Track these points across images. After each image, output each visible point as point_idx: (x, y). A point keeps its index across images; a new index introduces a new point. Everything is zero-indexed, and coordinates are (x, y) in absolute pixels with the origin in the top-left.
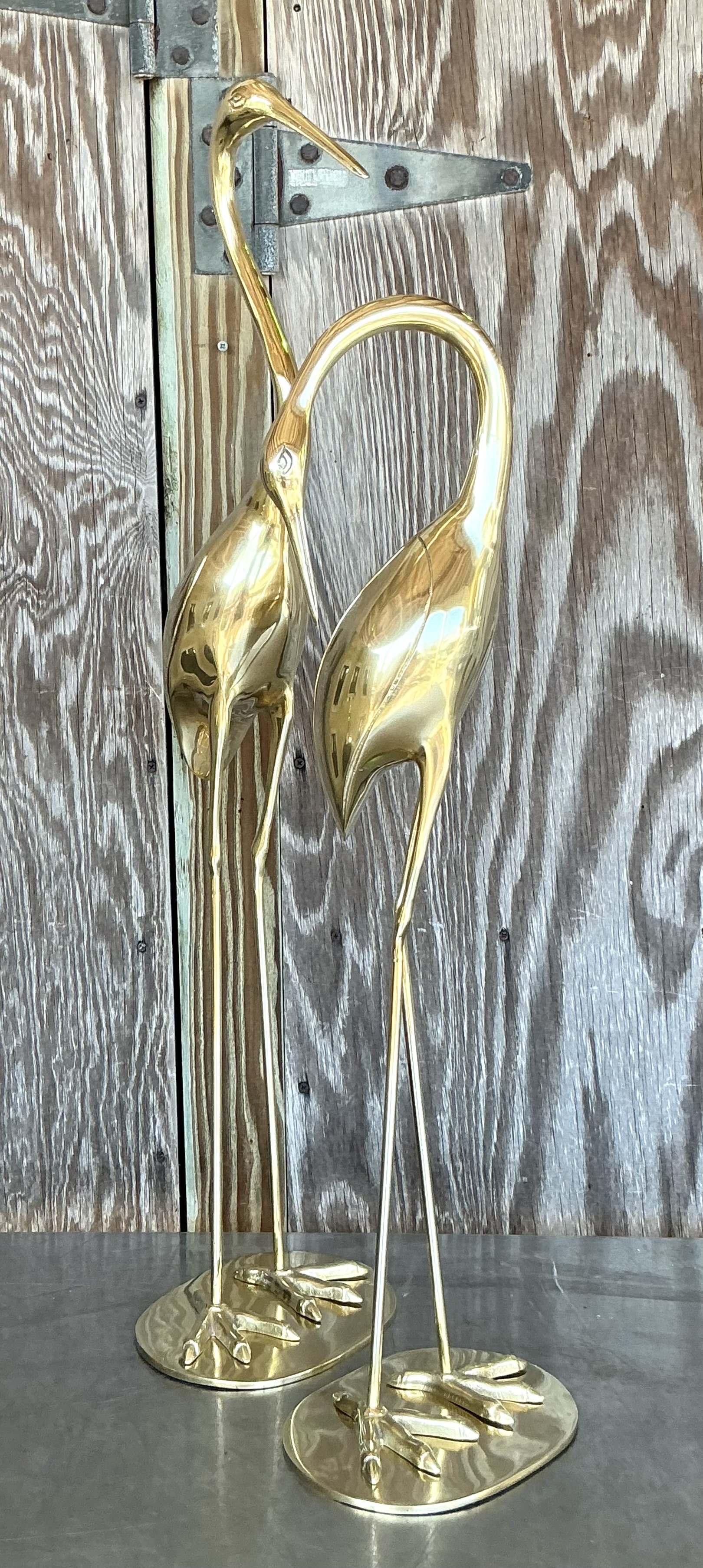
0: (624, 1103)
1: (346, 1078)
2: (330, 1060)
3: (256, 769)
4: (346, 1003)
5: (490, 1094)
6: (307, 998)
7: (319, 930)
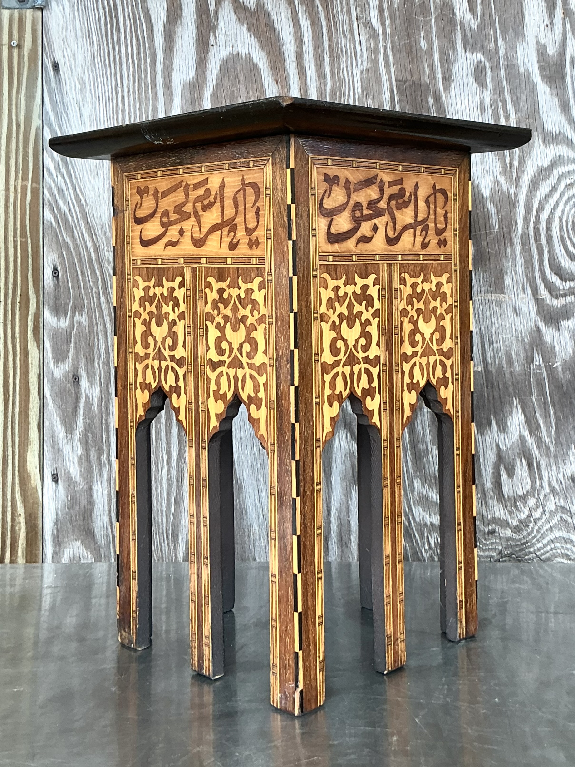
0: (252, 484)
1: (81, 471)
2: (71, 458)
3: (29, 277)
4: (82, 421)
5: (169, 480)
6: (58, 419)
7: (66, 375)
